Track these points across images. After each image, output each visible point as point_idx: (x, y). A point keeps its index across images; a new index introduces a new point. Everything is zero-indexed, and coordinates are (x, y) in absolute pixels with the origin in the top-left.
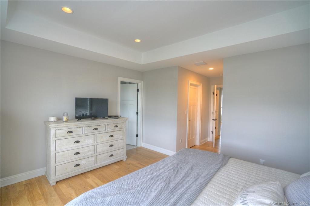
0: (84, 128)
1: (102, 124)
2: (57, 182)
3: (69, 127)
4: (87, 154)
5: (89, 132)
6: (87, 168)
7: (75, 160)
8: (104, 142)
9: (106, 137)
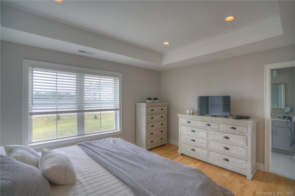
0: (198, 121)
1: (214, 122)
2: (182, 154)
3: (189, 119)
4: (201, 145)
5: (203, 126)
6: (200, 157)
7: (192, 145)
8: (217, 141)
9: (220, 137)
